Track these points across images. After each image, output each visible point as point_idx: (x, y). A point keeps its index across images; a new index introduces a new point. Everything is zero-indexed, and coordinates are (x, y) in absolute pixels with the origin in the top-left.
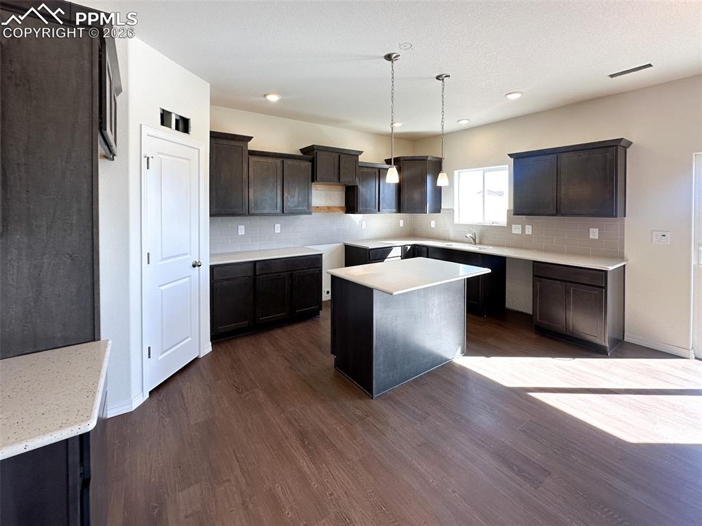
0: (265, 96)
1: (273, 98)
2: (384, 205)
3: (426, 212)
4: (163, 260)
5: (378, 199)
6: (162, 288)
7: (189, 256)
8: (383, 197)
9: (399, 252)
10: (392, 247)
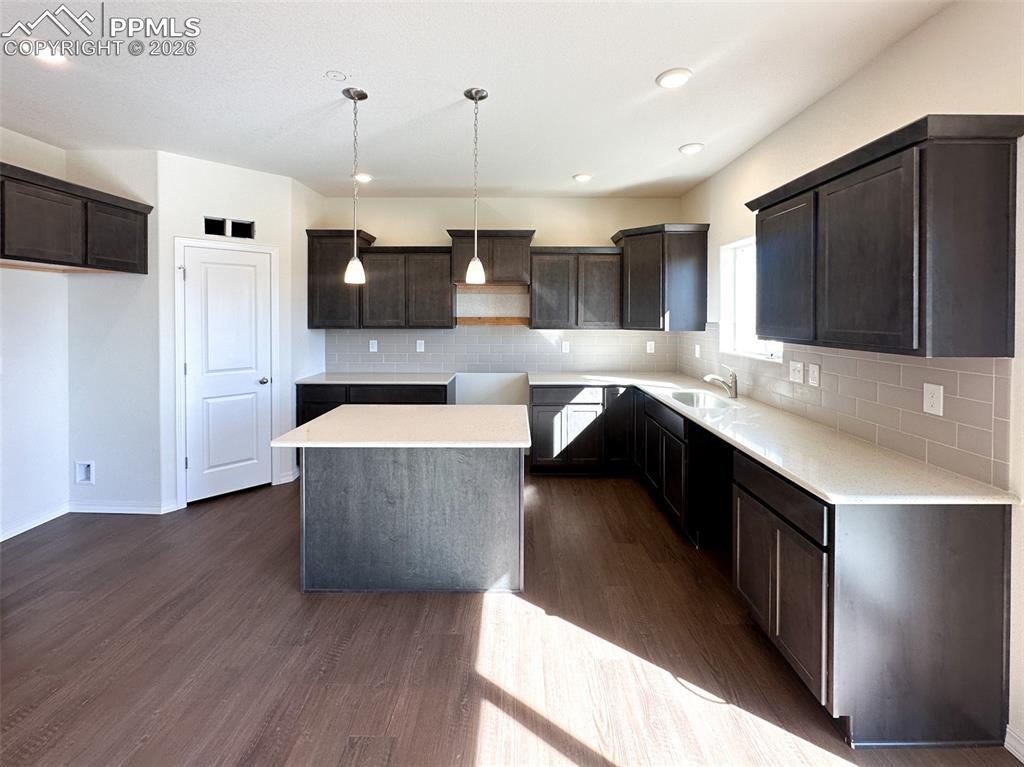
0: (352, 176)
1: (363, 178)
2: (589, 315)
3: (663, 329)
4: (208, 371)
5: (574, 305)
6: (208, 401)
7: (254, 371)
8: (586, 302)
9: (598, 396)
10: (581, 387)
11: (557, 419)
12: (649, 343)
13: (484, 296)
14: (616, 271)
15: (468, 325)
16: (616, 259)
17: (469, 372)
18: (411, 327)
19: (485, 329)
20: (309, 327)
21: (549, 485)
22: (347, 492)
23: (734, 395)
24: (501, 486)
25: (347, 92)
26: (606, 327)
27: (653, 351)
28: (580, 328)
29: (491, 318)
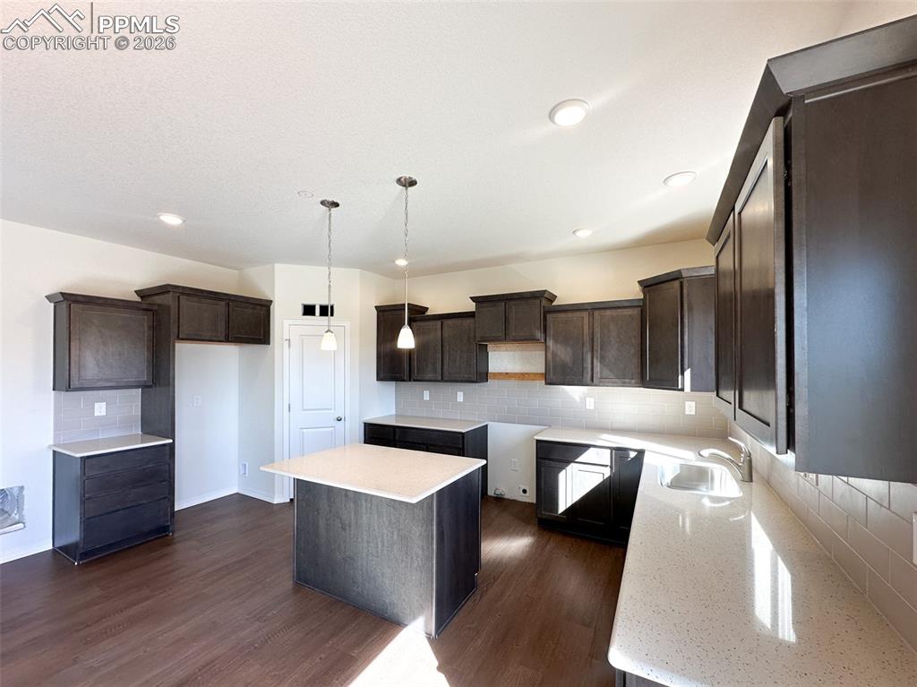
0: (393, 262)
1: (402, 263)
2: (606, 372)
3: (682, 390)
4: (304, 410)
5: (589, 362)
6: (305, 430)
7: (333, 411)
8: (602, 359)
9: (605, 457)
10: (587, 447)
11: (562, 475)
12: (687, 403)
13: (511, 353)
14: (636, 324)
15: (499, 379)
16: (636, 312)
17: (498, 422)
18: (447, 381)
19: (513, 383)
20: (377, 380)
21: (550, 539)
22: (319, 513)
23: (747, 478)
24: (418, 534)
25: (323, 203)
26: (624, 385)
27: (693, 413)
28: (596, 385)
29: (516, 374)
